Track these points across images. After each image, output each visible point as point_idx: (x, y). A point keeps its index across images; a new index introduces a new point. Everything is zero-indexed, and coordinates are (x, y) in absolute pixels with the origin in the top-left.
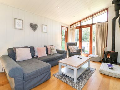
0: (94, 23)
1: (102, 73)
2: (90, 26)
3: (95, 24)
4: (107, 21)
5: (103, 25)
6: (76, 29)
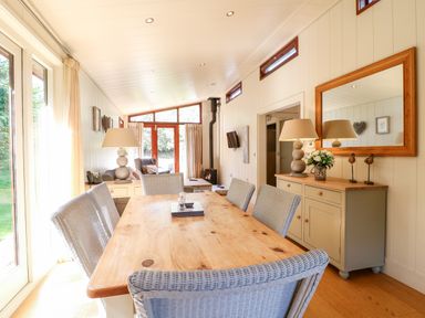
0: (180, 121)
2: (175, 126)
3: (183, 124)
4: (201, 123)
5: (195, 129)
6: (145, 126)
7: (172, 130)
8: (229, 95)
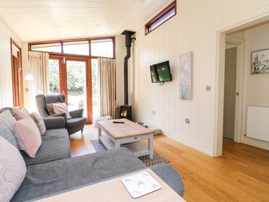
1: (156, 134)
3: (96, 58)
4: (114, 58)
6: (50, 58)
7: (84, 64)
8: (148, 26)
